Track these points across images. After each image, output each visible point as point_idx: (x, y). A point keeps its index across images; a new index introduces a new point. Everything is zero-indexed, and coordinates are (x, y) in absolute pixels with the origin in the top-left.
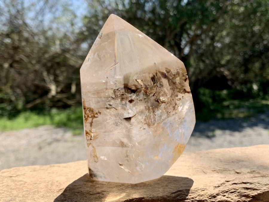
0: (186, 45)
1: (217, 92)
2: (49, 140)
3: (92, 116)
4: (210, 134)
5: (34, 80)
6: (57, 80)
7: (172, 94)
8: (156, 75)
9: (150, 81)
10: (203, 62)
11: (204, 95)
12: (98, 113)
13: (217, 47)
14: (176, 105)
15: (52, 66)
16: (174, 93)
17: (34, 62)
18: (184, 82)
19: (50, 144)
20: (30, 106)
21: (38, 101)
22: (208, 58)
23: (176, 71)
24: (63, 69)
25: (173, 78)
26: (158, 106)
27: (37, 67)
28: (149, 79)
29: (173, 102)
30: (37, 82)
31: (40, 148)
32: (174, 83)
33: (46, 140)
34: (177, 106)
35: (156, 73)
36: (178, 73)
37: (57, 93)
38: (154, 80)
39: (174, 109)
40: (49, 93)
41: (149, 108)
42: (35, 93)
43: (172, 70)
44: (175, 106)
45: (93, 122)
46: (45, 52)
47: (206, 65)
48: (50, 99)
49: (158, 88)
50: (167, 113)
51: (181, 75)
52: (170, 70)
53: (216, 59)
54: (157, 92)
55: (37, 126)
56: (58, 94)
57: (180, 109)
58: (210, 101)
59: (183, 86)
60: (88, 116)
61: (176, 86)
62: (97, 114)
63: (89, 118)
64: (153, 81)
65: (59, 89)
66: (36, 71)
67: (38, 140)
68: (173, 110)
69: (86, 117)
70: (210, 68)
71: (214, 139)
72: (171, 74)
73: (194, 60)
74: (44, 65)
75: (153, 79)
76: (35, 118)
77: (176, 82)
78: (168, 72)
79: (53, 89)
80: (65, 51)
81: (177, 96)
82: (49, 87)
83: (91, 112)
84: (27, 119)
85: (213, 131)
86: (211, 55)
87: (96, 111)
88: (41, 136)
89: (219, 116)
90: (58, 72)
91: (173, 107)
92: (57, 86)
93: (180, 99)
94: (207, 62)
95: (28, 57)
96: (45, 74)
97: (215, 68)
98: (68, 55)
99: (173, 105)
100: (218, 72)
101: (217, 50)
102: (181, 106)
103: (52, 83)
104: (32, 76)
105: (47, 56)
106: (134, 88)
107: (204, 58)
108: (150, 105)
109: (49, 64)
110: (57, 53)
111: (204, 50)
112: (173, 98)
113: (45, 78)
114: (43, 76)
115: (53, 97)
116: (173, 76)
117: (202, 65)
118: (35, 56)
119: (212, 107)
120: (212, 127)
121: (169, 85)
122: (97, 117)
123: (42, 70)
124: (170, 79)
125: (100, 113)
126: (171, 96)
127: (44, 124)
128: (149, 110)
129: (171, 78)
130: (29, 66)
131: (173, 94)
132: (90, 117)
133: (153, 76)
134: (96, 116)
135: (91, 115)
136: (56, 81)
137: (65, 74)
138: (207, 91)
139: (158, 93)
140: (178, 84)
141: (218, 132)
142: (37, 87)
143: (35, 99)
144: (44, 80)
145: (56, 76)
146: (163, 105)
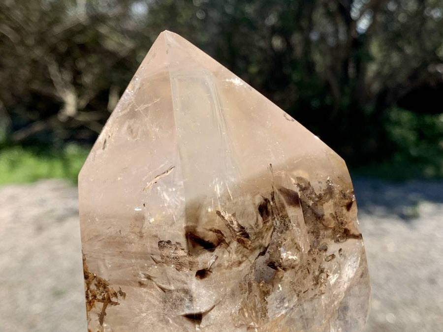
0: (362, 13)
1: (428, 119)
2: (60, 211)
3: (104, 299)
4: (408, 211)
5: (30, 81)
6: (78, 81)
7: (312, 247)
8: (273, 199)
9: (255, 214)
10: (400, 50)
11: (398, 123)
12: (118, 295)
13: (431, 18)
14: (322, 271)
15: (69, 53)
16: (318, 242)
17: (30, 41)
18: (345, 211)
19: (61, 219)
20: (20, 136)
21: (38, 127)
22: (410, 43)
23: (324, 186)
24: (93, 59)
25: (315, 204)
26: (275, 280)
27: (38, 53)
28: (253, 210)
29: (314, 267)
30: (36, 86)
31: (40, 228)
32: (319, 218)
33: (52, 211)
34: (323, 276)
35: (273, 194)
36: (330, 191)
37: (79, 110)
38: (265, 212)
39: (318, 283)
40: (61, 110)
41: (250, 285)
42: (31, 108)
43: (314, 184)
44: (318, 276)
45: (105, 314)
46: (56, 21)
47: (406, 58)
48: (62, 123)
49: (274, 233)
50: (298, 295)
51: (337, 196)
52: (309, 184)
53: (429, 45)
54: (273, 244)
55: (35, 179)
56: (82, 113)
57: (333, 279)
58: (411, 137)
59: (342, 223)
60: (95, 296)
61: (324, 222)
62: (115, 295)
63: (96, 303)
64: (262, 216)
65: (83, 103)
66: (35, 62)
67: (35, 211)
68: (313, 287)
69: (90, 298)
70: (415, 64)
71: (416, 223)
72: (311, 194)
73: (380, 46)
74: (53, 50)
75: (263, 210)
76: (30, 163)
77: (323, 215)
78: (303, 189)
79: (71, 103)
80: (97, 19)
81: (326, 250)
82: (61, 98)
83: (101, 289)
84: (13, 165)
85: (414, 204)
86: (418, 35)
87: (113, 288)
88: (42, 202)
89: (430, 171)
90: (81, 65)
91: (314, 277)
92: (79, 96)
93: (333, 256)
94: (409, 50)
95: (18, 30)
96: (53, 69)
97: (425, 64)
98: (103, 30)
99: (314, 272)
100: (430, 75)
101: (430, 25)
102: (335, 272)
103: (67, 89)
104: (25, 72)
105: (58, 30)
106: (211, 237)
107: (400, 43)
108: (253, 278)
109: (63, 48)
110: (80, 24)
111: (403, 25)
112: (314, 256)
113: (52, 78)
114: (49, 73)
115: (70, 119)
116: (317, 199)
117: (395, 58)
118: (33, 28)
119: (414, 152)
120: (412, 197)
121: (306, 222)
122: (116, 304)
123: (47, 59)
124: (309, 206)
125: (123, 294)
126: (309, 251)
127: (49, 176)
128: (250, 291)
129: (311, 203)
130: (20, 50)
131: (315, 244)
132: (99, 301)
133: (263, 201)
134: (114, 299)
135: (101, 295)
136: (77, 85)
137: (96, 70)
138: (406, 116)
139: (274, 246)
140: (331, 218)
141: (426, 208)
142: (36, 96)
143: (31, 122)
144: (50, 83)
145: (77, 74)
146: (287, 276)
